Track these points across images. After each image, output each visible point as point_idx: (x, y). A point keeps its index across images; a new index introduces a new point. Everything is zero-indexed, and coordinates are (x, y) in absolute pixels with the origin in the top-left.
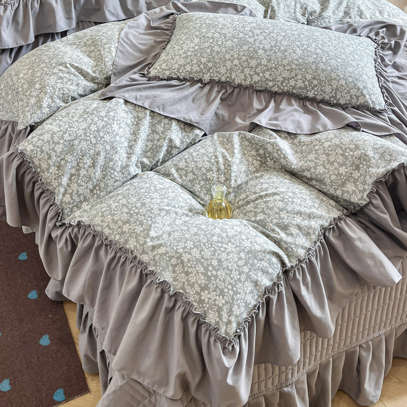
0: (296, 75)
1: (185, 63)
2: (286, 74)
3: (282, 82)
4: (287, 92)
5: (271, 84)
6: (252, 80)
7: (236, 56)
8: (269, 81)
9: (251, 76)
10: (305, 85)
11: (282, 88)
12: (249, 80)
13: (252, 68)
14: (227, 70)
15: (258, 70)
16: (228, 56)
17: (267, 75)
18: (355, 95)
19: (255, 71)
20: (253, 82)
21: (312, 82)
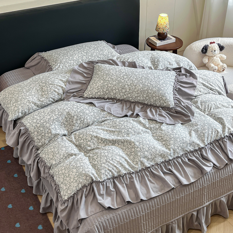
0: (140, 95)
2: (136, 95)
5: (131, 99)
7: (117, 88)
11: (135, 100)
15: (126, 94)
16: (114, 88)
17: (129, 95)
19: (124, 94)
21: (146, 98)
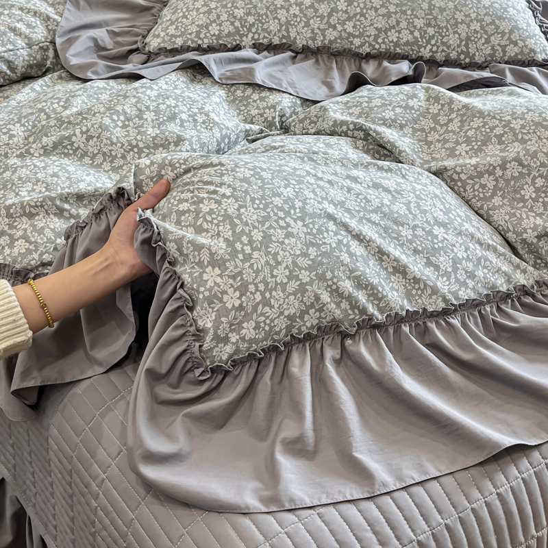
0: (398, 23)
1: (208, 22)
2: (381, 23)
3: (377, 37)
4: (386, 53)
5: (357, 42)
6: (325, 39)
8: (354, 36)
9: (323, 31)
10: (414, 37)
11: (377, 46)
12: (320, 38)
13: (322, 17)
14: (281, 25)
15: (333, 21)
17: (349, 27)
18: (499, 45)
19: (328, 22)
20: (327, 42)
21: (425, 32)
